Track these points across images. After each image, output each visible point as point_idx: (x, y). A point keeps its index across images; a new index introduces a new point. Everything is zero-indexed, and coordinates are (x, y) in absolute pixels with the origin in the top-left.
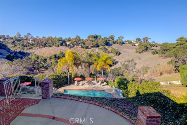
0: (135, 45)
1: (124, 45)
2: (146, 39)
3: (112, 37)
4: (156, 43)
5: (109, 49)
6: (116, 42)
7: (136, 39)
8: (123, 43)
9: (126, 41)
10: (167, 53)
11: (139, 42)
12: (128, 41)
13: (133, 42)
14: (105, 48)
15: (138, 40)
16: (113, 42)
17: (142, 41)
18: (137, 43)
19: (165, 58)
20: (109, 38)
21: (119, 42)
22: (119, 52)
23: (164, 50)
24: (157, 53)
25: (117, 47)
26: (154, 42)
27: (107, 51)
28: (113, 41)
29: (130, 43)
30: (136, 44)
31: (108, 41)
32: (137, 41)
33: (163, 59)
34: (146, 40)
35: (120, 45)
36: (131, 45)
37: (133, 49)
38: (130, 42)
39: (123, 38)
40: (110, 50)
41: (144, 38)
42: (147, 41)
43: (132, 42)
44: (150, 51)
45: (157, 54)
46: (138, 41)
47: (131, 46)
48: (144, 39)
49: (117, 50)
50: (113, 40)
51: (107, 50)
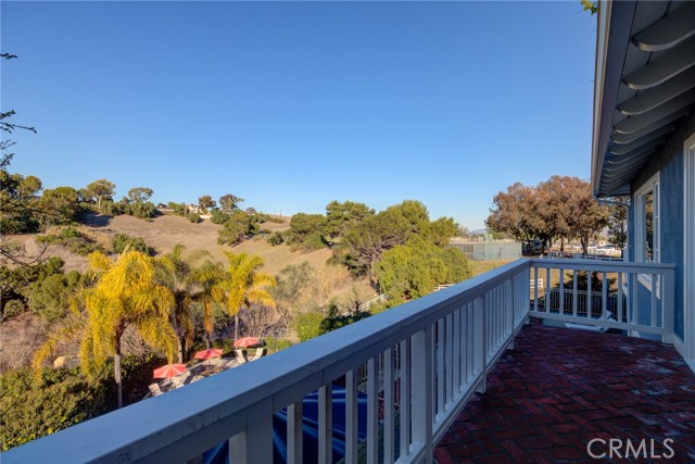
0: (200, 221)
1: (159, 218)
2: (230, 200)
3: (103, 190)
4: (258, 212)
5: (101, 236)
6: (123, 208)
7: (201, 200)
8: (155, 214)
9: (164, 206)
10: (308, 240)
11: (210, 209)
12: (172, 205)
13: (191, 209)
14: (79, 235)
15: (207, 202)
16: (109, 208)
17: (218, 205)
18: (206, 213)
19: (305, 252)
20: (84, 191)
21: (140, 207)
22: (149, 248)
23: (300, 233)
24: (282, 241)
25: (131, 227)
26: (252, 210)
27: (93, 245)
28: (109, 204)
29: (182, 214)
30: (202, 217)
31: (83, 204)
32: (202, 207)
33: (304, 256)
34: (230, 204)
35: (143, 221)
36: (185, 220)
37: (195, 232)
38: (182, 210)
39: (150, 193)
40: (108, 240)
41: (222, 198)
42: (233, 206)
43: (188, 211)
44: (260, 236)
45: (283, 244)
46: (207, 206)
47: (189, 222)
48: (225, 199)
49: (139, 242)
50: (110, 199)
51: (90, 241)
